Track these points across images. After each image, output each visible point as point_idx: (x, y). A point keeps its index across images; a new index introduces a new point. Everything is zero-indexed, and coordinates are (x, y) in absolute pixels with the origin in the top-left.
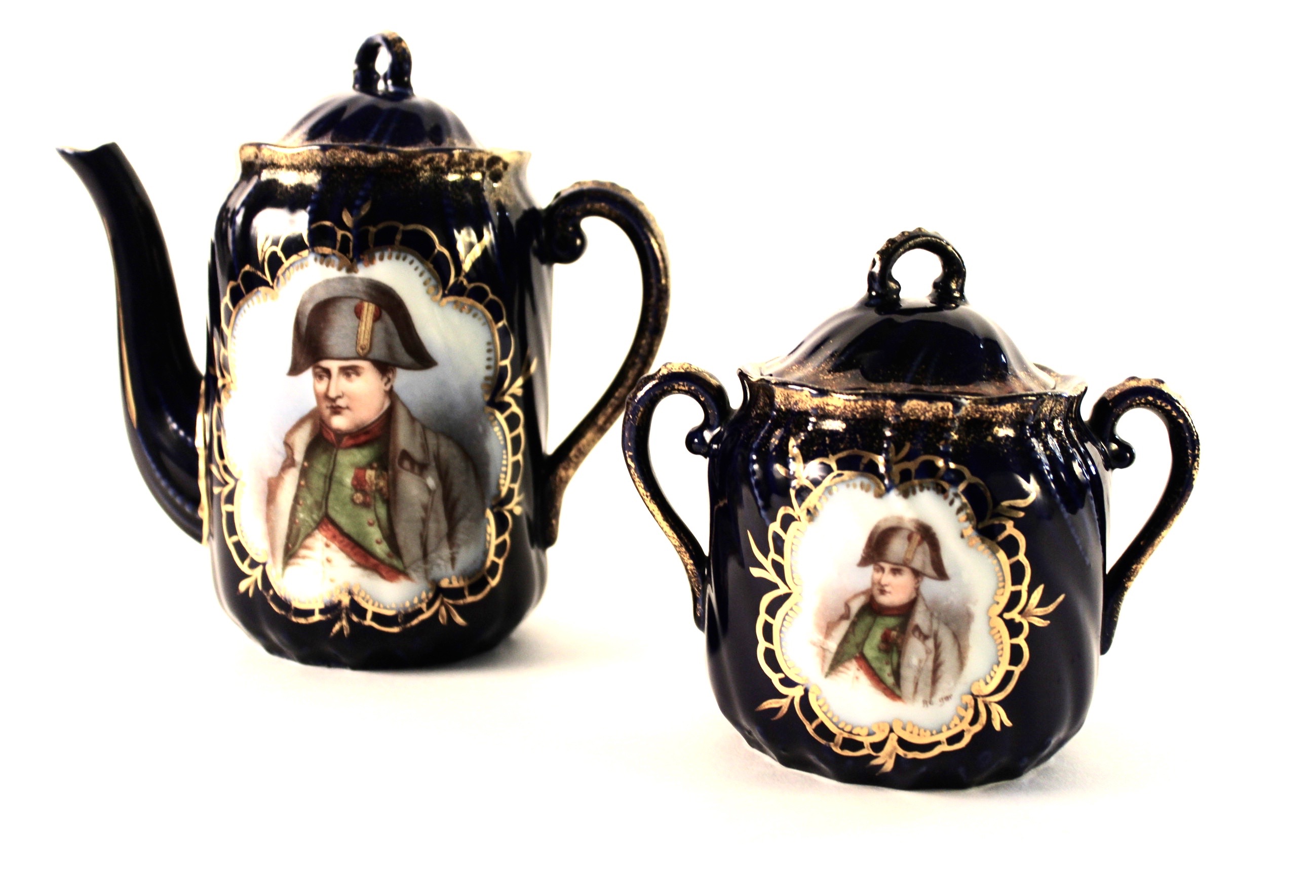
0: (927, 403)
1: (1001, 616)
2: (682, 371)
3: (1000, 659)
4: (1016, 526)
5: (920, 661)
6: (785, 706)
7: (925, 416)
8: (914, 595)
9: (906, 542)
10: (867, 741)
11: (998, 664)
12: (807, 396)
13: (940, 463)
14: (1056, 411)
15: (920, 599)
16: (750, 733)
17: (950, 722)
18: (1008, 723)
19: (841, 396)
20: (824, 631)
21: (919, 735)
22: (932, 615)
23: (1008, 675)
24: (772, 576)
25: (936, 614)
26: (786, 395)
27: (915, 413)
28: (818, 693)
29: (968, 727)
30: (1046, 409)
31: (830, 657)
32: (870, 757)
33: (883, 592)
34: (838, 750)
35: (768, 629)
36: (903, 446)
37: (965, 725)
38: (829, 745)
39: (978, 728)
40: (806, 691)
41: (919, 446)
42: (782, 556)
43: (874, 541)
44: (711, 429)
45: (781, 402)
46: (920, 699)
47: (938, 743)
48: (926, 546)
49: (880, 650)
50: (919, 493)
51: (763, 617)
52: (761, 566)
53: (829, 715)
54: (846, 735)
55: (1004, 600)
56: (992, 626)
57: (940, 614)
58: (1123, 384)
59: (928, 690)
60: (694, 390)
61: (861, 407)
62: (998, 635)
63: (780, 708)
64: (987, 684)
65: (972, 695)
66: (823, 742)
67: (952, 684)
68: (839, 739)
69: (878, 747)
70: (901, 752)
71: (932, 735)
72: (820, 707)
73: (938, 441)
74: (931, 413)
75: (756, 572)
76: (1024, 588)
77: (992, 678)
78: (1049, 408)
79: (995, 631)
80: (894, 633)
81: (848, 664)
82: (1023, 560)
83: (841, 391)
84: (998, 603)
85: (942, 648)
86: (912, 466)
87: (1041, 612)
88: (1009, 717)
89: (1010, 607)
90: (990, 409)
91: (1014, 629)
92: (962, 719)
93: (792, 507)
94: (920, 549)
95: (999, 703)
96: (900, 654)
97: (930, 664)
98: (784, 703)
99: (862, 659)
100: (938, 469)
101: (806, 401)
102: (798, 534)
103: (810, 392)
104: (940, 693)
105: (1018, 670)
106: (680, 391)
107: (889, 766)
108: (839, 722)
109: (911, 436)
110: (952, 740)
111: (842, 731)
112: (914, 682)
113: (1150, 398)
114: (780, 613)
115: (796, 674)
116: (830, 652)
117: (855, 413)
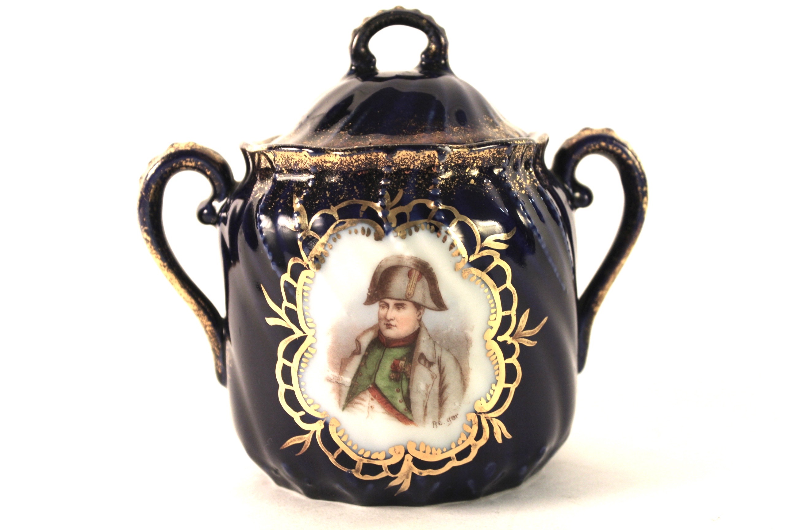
0: (415, 152)
1: (495, 339)
2: (189, 148)
3: (497, 378)
4: (502, 258)
5: (427, 386)
6: (308, 440)
7: (414, 165)
8: (417, 327)
9: (407, 279)
10: (385, 464)
11: (496, 383)
12: (306, 156)
13: (432, 205)
14: (526, 156)
15: (423, 329)
16: (276, 471)
17: (458, 439)
18: (508, 436)
19: (338, 153)
20: (339, 367)
21: (431, 453)
22: (434, 342)
23: (506, 392)
24: (287, 323)
25: (438, 342)
26: (287, 158)
27: (405, 162)
28: (337, 425)
29: (474, 441)
30: (518, 154)
31: (346, 390)
32: (389, 479)
33: (389, 326)
34: (359, 476)
35: (286, 371)
36: (397, 192)
37: (471, 441)
38: (351, 471)
39: (482, 442)
40: (326, 425)
41: (411, 192)
42: (295, 303)
43: (378, 280)
44: (220, 200)
45: (283, 165)
46: (430, 420)
47: (449, 459)
48: (424, 281)
49: (391, 379)
50: (415, 234)
51: (281, 362)
52: (276, 315)
53: (349, 444)
54: (365, 461)
55: (497, 325)
56: (488, 349)
57: (442, 341)
58: (579, 134)
59: (436, 412)
60: (201, 165)
61: (356, 161)
62: (494, 357)
63: (304, 442)
64: (488, 401)
65: (476, 412)
66: (345, 470)
67: (457, 404)
68: (359, 465)
69: (395, 468)
70: (416, 471)
71: (443, 452)
72: (340, 438)
73: (428, 186)
74: (419, 162)
75: (271, 321)
76: (513, 312)
77: (491, 396)
78: (520, 153)
79: (491, 353)
80: (402, 363)
81: (363, 396)
82: (511, 288)
83: (337, 149)
84: (492, 328)
85: (446, 372)
86: (407, 209)
87: (529, 334)
88: (508, 430)
89: (502, 330)
90: (471, 155)
91: (508, 350)
92: (468, 435)
93: (301, 258)
94: (419, 284)
95: (499, 418)
96: (409, 380)
97: (436, 388)
98: (307, 438)
99: (375, 389)
100: (429, 210)
101: (305, 161)
102: (308, 281)
103: (308, 152)
104: (447, 414)
105: (513, 387)
106: (187, 167)
107: (406, 486)
108: (358, 450)
109: (403, 184)
110: (461, 456)
111: (361, 458)
112: (423, 406)
113: (603, 144)
114: (297, 356)
115: (315, 410)
116: (346, 387)
117: (351, 167)
